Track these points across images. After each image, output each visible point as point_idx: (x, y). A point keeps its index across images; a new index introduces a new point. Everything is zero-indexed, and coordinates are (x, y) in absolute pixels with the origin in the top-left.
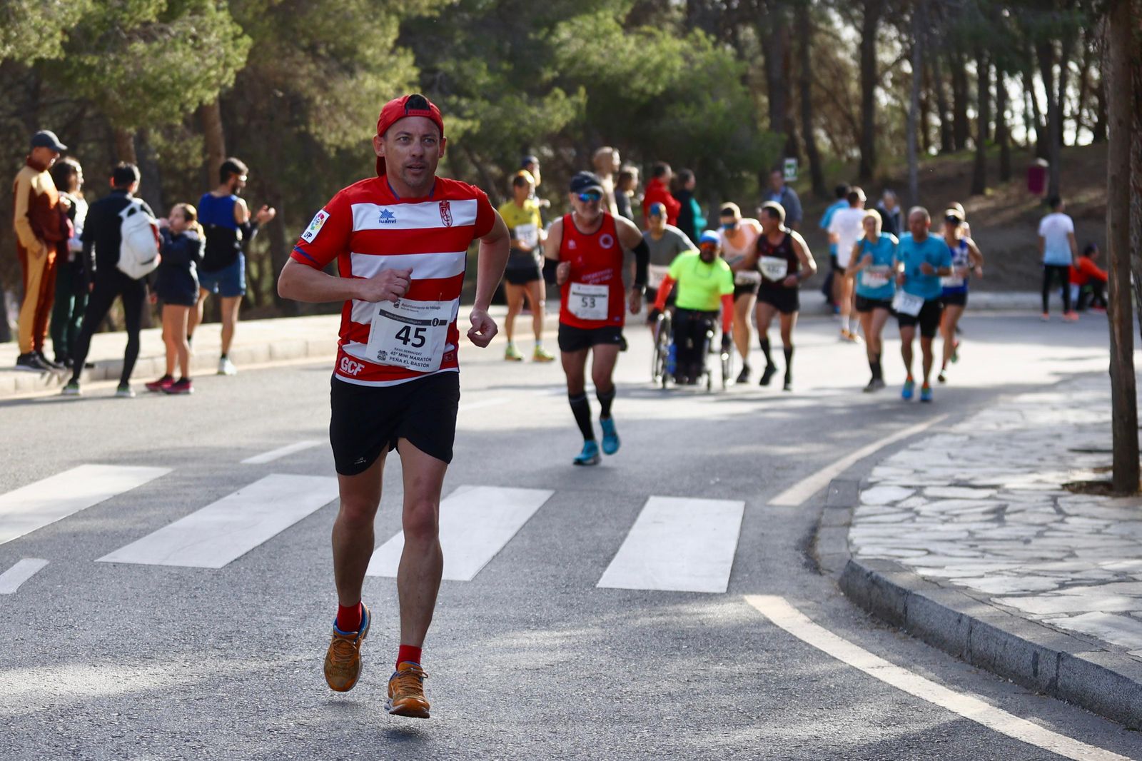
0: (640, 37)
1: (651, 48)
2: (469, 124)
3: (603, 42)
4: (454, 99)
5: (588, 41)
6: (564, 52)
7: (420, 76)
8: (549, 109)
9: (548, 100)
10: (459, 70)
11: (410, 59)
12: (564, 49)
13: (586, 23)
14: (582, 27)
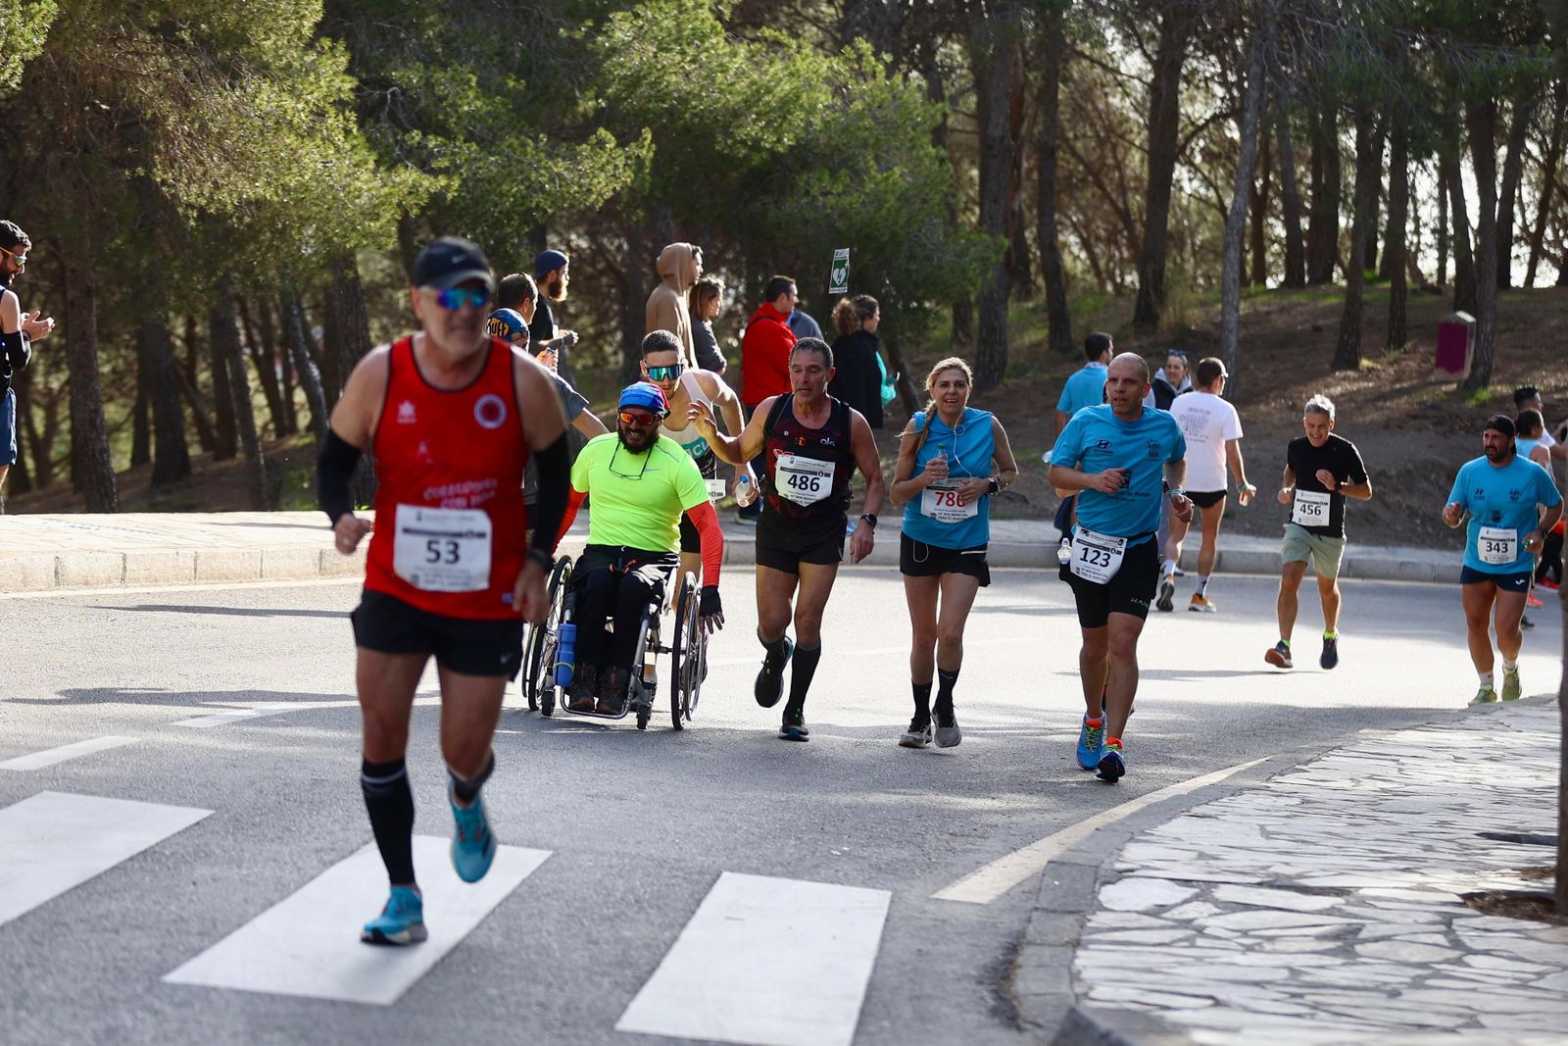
6: (617, 66)
12: (617, 60)
14: (653, 22)
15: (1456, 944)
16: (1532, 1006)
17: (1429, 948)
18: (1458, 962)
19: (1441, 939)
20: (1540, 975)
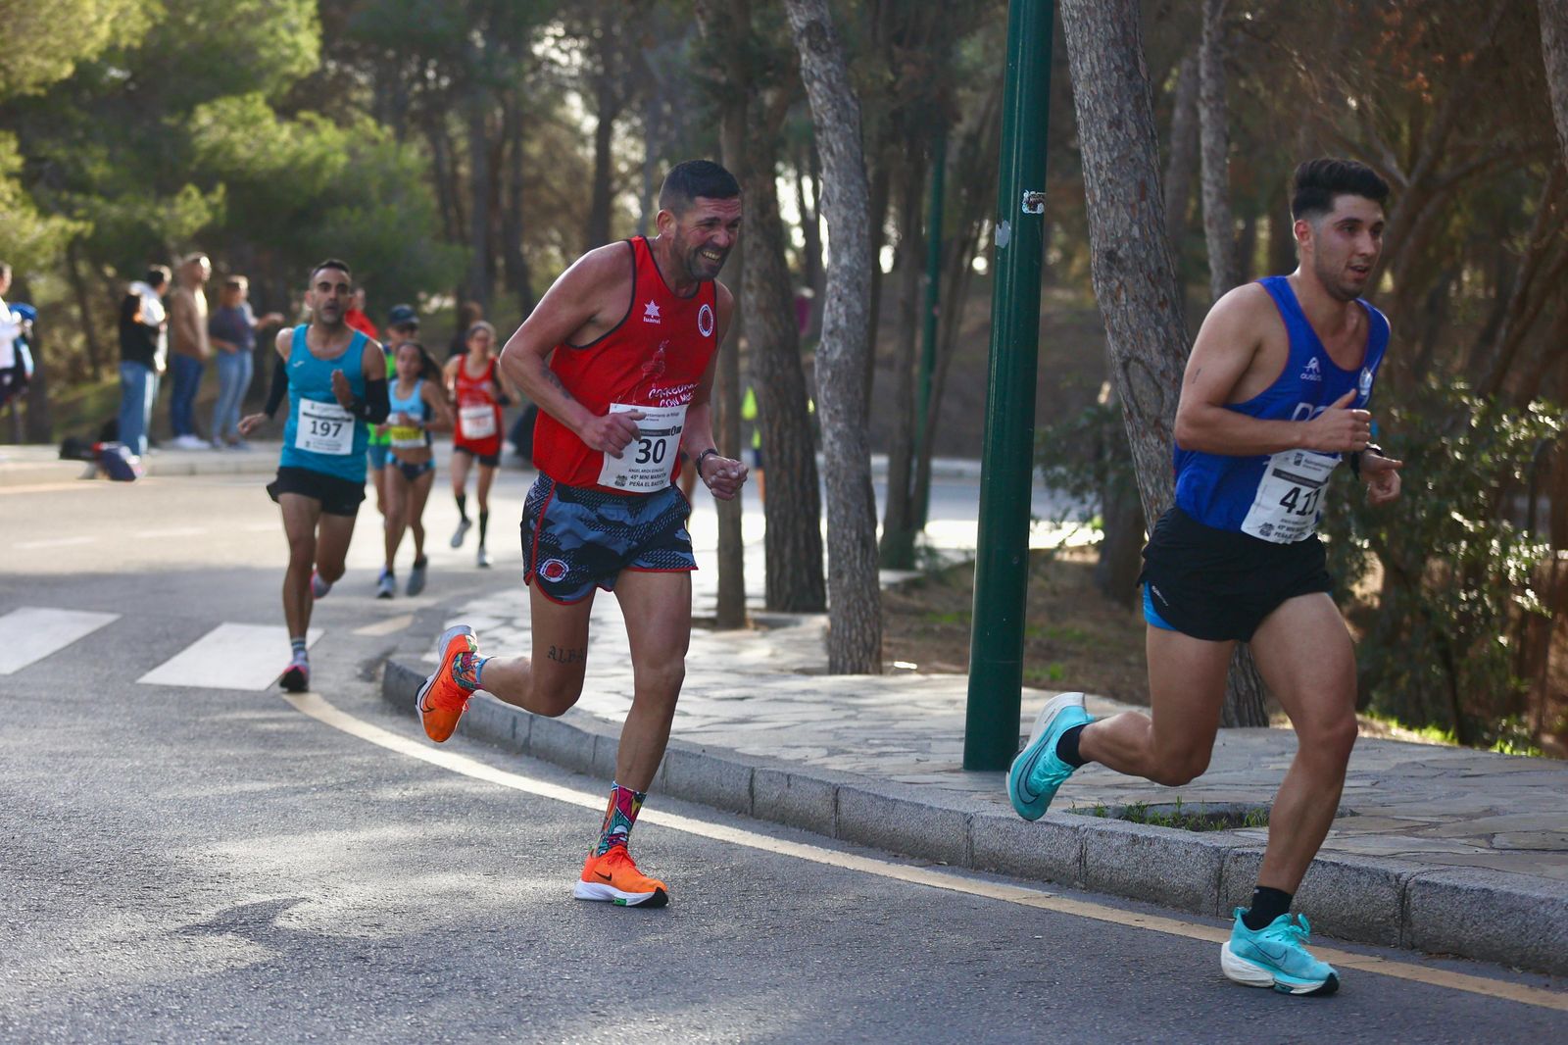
0: (297, 126)
1: (309, 140)
2: (80, 226)
3: (252, 131)
4: (65, 196)
5: (232, 128)
6: (201, 142)
7: (25, 165)
8: (179, 210)
9: (179, 199)
10: (75, 160)
11: (13, 145)
12: (204, 137)
13: (230, 106)
14: (225, 111)
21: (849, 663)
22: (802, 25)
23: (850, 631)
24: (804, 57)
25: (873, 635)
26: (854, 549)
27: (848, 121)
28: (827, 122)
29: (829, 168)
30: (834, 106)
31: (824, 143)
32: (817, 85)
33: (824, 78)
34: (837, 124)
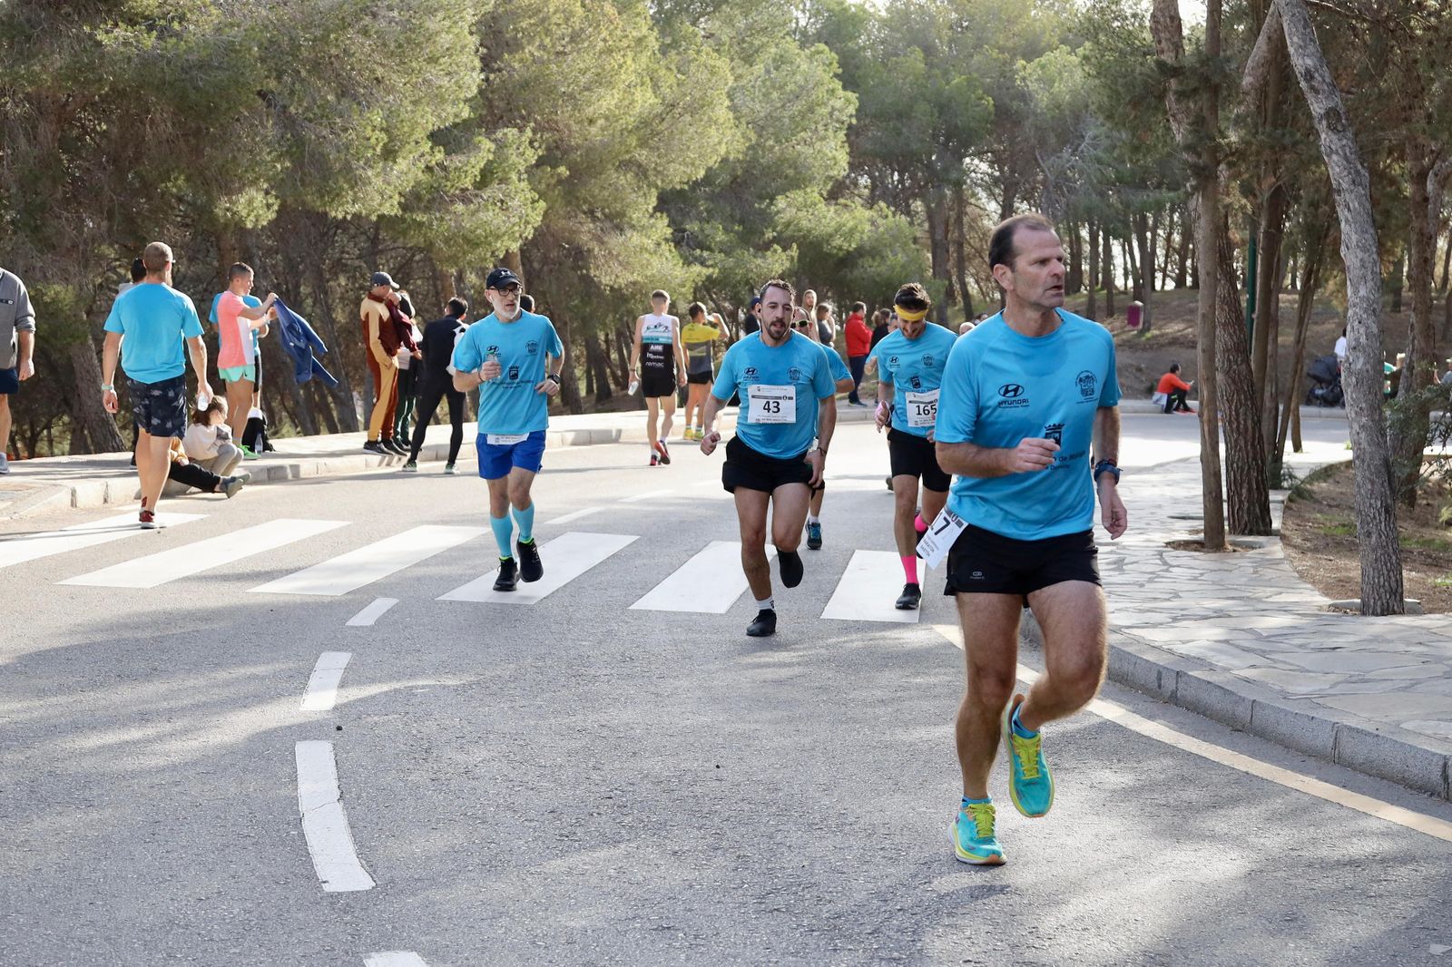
0: (838, 207)
2: (710, 271)
3: (810, 210)
4: (698, 252)
5: (799, 210)
7: (672, 233)
8: (769, 260)
11: (665, 221)
13: (797, 196)
14: (794, 199)
15: (1165, 563)
16: (1200, 588)
17: (1154, 565)
18: (1167, 571)
19: (1159, 562)
20: (1202, 574)
21: (1379, 603)
22: (1322, 112)
23: (1379, 578)
24: (1323, 136)
25: (1397, 581)
26: (1380, 515)
27: (1360, 184)
28: (1345, 186)
29: (1347, 221)
30: (1350, 173)
31: (1342, 202)
32: (1335, 157)
33: (1340, 151)
34: (1352, 187)
